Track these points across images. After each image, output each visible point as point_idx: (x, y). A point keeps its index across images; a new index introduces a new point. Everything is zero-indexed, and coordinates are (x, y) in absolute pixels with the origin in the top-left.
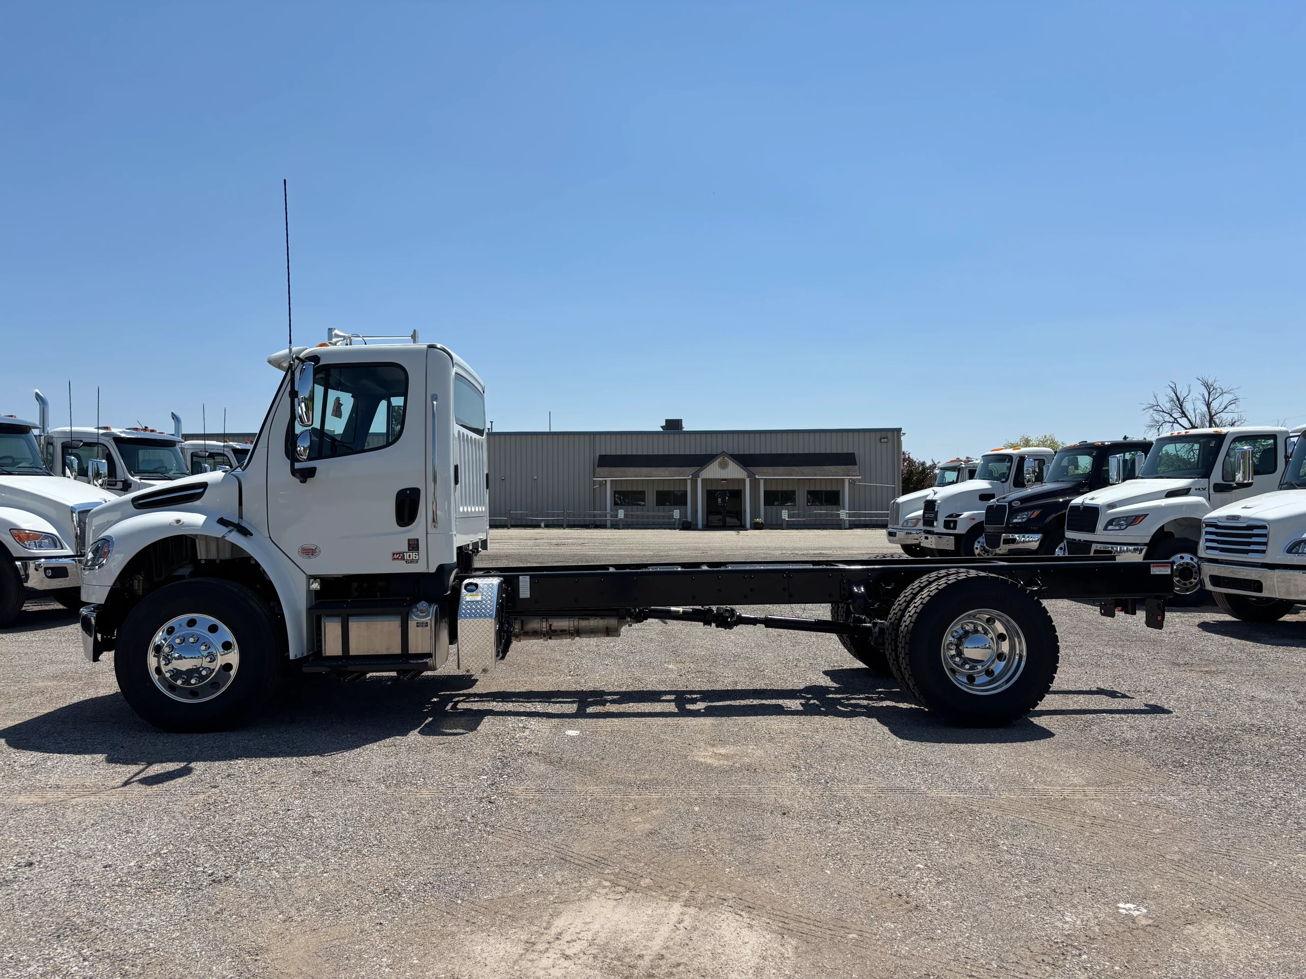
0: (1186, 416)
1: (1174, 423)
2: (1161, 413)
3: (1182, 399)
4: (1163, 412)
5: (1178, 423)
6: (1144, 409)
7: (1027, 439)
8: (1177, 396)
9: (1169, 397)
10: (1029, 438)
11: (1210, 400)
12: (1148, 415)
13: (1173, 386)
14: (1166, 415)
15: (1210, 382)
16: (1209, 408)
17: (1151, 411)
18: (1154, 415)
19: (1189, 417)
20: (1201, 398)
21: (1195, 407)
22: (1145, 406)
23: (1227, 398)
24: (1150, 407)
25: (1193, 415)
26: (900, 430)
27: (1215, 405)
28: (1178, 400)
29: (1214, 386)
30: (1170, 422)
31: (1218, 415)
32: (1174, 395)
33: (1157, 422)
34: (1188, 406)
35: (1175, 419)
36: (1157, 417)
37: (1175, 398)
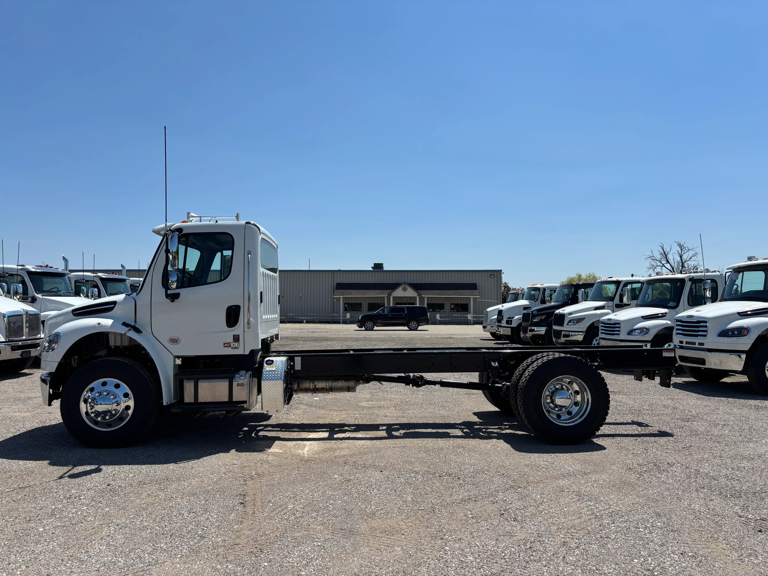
0: (669, 263)
1: (662, 266)
2: (655, 261)
4: (656, 260)
5: (664, 266)
6: (646, 259)
7: (580, 275)
8: (664, 252)
9: (660, 252)
10: (581, 275)
11: (682, 254)
12: (648, 262)
13: (662, 246)
14: (658, 262)
15: (682, 244)
16: (681, 259)
17: (650, 260)
19: (671, 263)
20: (677, 252)
21: (674, 258)
22: (646, 257)
23: (691, 253)
24: (649, 257)
25: (673, 262)
27: (685, 257)
28: (665, 253)
29: (684, 245)
30: (660, 266)
31: (686, 263)
32: (663, 251)
33: (653, 266)
34: (670, 257)
35: (663, 264)
36: (653, 263)
37: (663, 253)
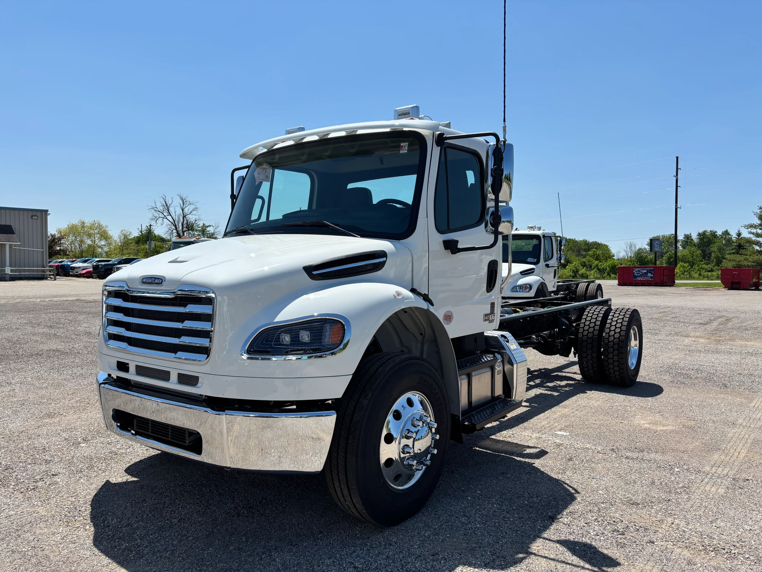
0: (171, 215)
1: (164, 218)
2: (158, 212)
3: (168, 205)
4: (159, 211)
5: (167, 218)
6: (149, 209)
8: (166, 203)
9: (162, 204)
11: (184, 207)
12: (151, 213)
13: (164, 198)
14: (160, 213)
15: (184, 198)
16: (183, 212)
17: (153, 211)
18: (154, 213)
19: (172, 216)
20: (179, 206)
21: (175, 211)
22: (149, 208)
23: (191, 207)
24: (152, 208)
25: (174, 215)
26: (47, 211)
27: (186, 210)
28: (167, 206)
29: (186, 199)
30: (162, 218)
31: (187, 216)
32: (165, 203)
33: (156, 217)
34: (172, 210)
35: (165, 216)
36: (156, 214)
37: (165, 205)
